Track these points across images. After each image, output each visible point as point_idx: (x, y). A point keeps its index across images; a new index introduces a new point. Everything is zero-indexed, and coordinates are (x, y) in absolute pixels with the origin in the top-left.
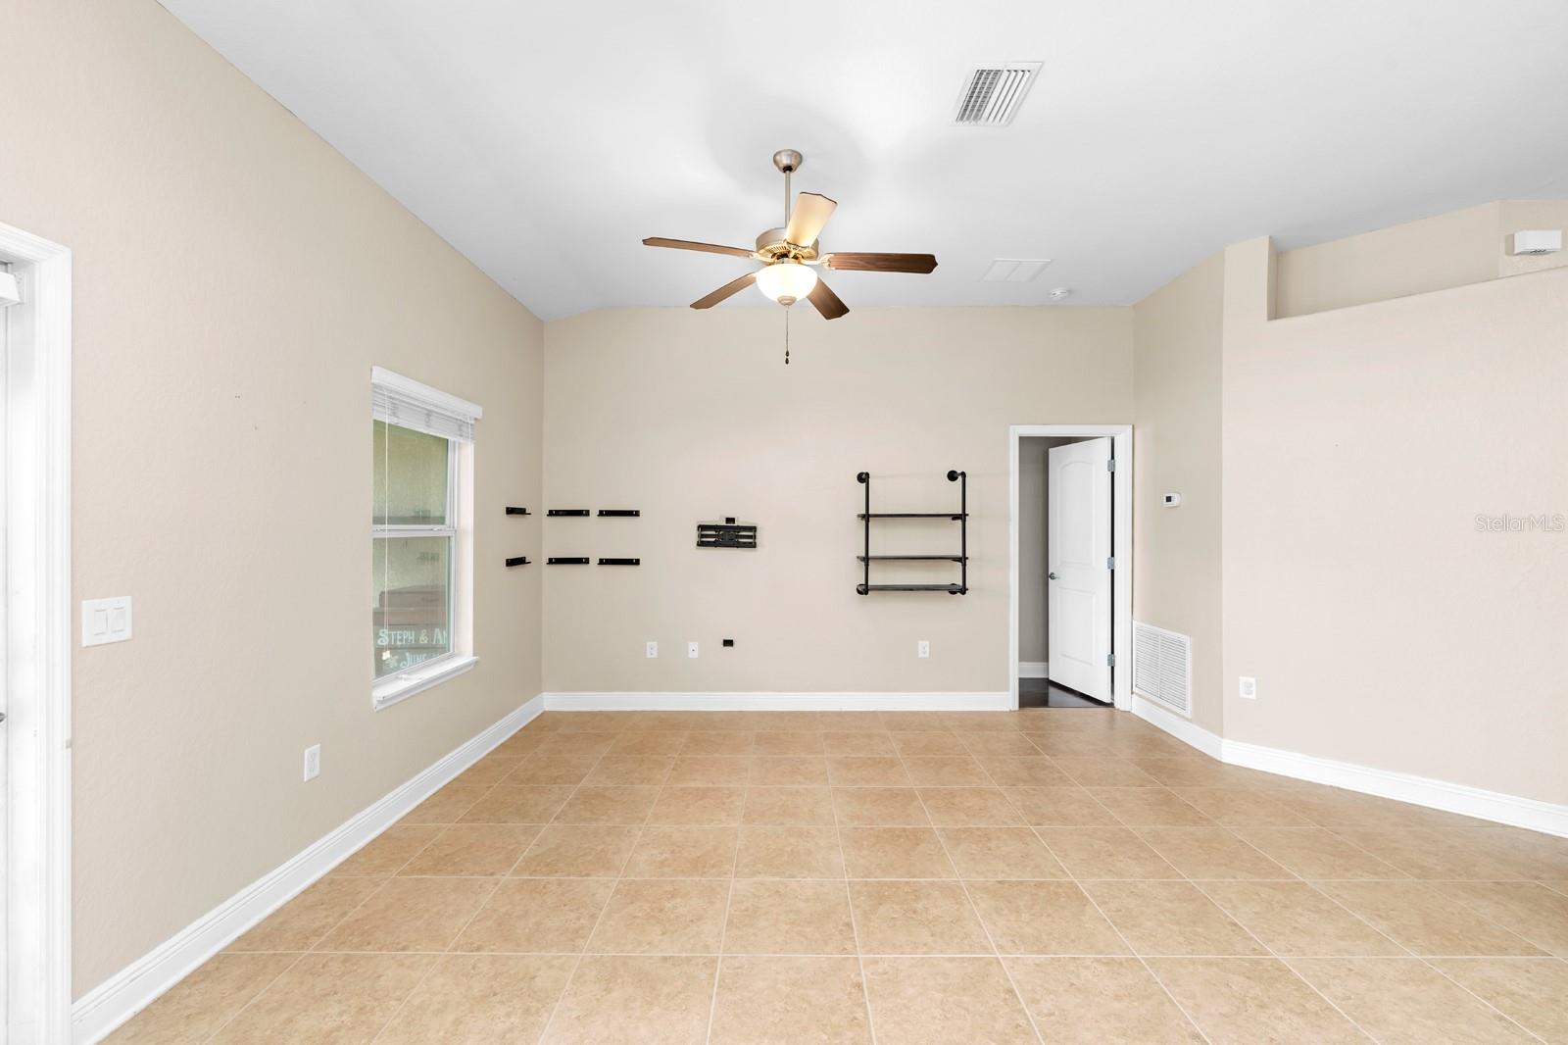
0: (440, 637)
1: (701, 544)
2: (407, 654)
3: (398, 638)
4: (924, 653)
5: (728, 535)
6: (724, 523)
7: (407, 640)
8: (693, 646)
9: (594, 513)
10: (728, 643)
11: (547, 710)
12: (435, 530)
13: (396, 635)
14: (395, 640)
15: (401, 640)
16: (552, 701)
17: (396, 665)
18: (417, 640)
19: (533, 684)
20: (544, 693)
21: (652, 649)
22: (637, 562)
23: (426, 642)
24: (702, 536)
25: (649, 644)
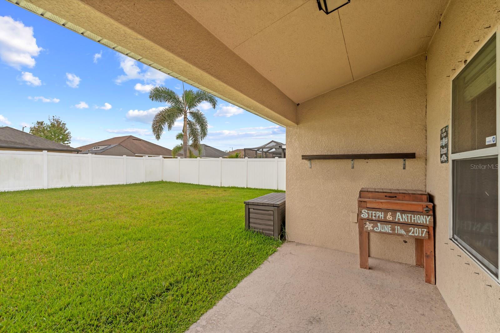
0: (400, 217)
2: (379, 224)
3: (374, 215)
7: (379, 217)
13: (372, 213)
14: (372, 216)
15: (375, 216)
17: (372, 229)
18: (385, 217)
23: (391, 219)
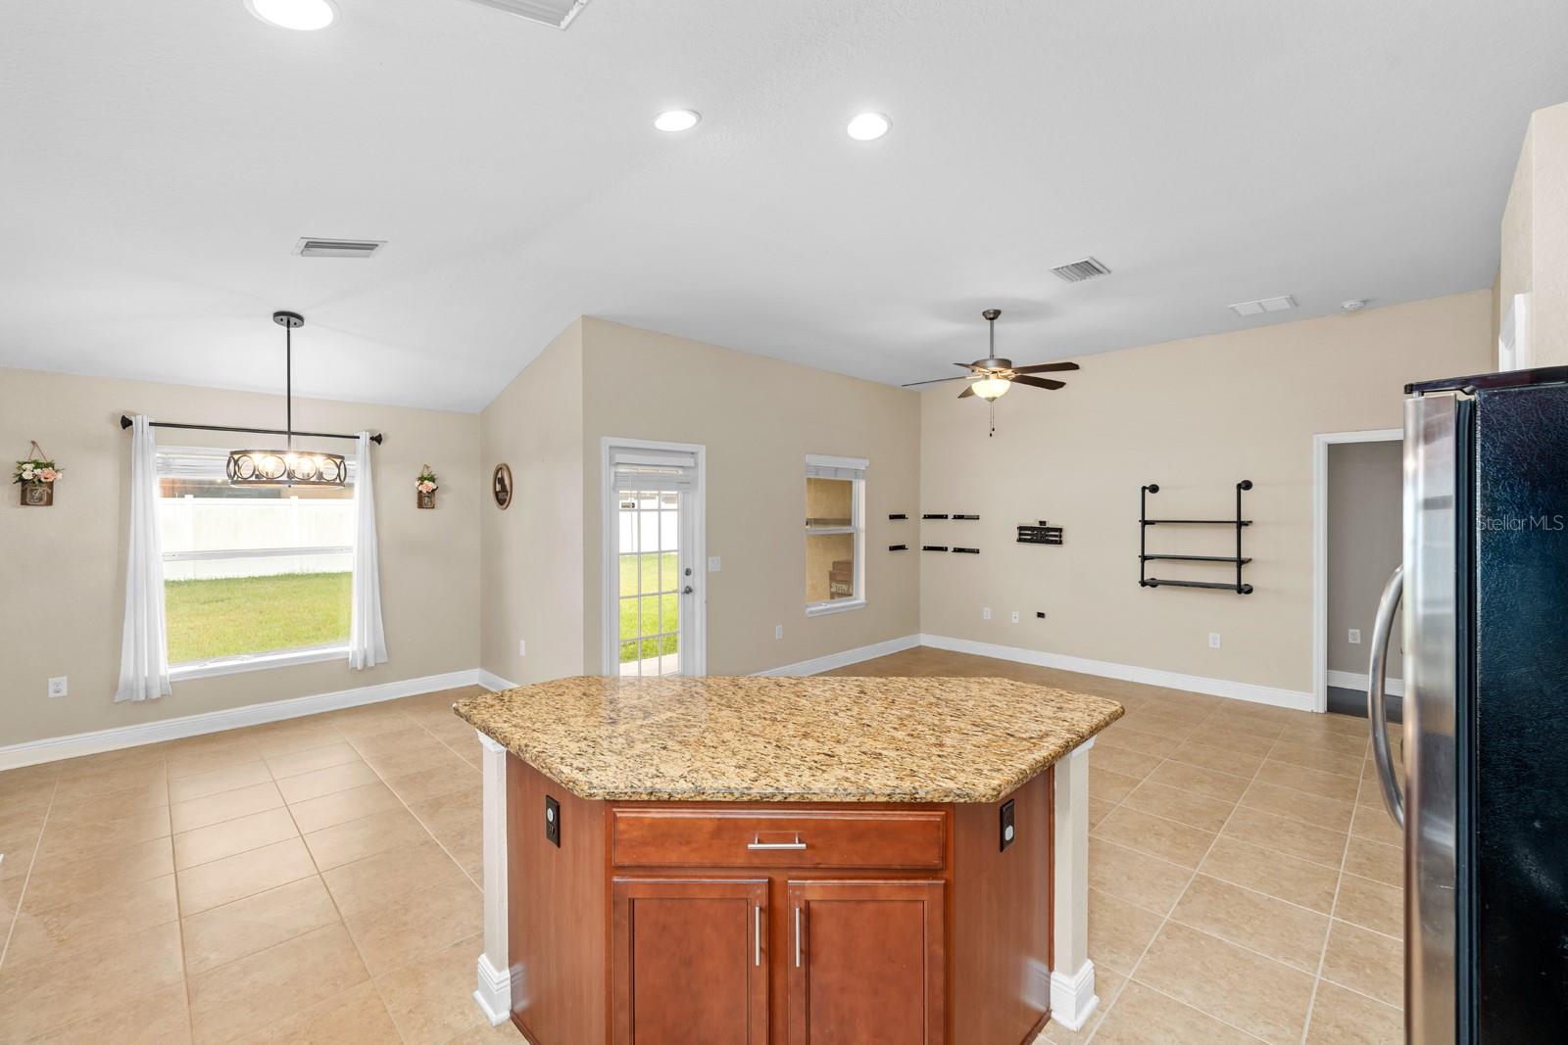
1: (1020, 540)
4: (1215, 644)
5: (1041, 534)
6: (1038, 525)
8: (1015, 614)
9: (950, 517)
10: (1041, 615)
11: (923, 644)
12: (845, 530)
16: (926, 640)
19: (914, 627)
20: (922, 635)
21: (987, 614)
22: (978, 552)
24: (1020, 534)
25: (985, 609)
